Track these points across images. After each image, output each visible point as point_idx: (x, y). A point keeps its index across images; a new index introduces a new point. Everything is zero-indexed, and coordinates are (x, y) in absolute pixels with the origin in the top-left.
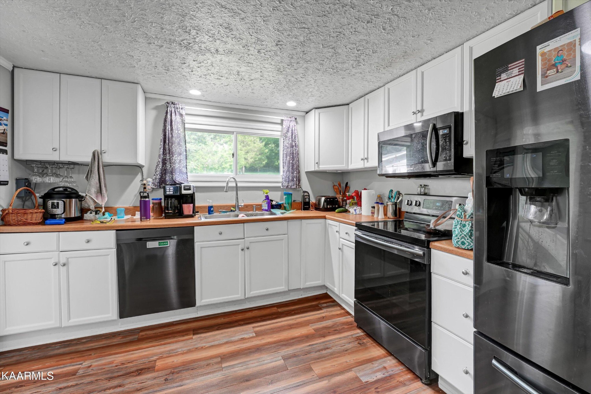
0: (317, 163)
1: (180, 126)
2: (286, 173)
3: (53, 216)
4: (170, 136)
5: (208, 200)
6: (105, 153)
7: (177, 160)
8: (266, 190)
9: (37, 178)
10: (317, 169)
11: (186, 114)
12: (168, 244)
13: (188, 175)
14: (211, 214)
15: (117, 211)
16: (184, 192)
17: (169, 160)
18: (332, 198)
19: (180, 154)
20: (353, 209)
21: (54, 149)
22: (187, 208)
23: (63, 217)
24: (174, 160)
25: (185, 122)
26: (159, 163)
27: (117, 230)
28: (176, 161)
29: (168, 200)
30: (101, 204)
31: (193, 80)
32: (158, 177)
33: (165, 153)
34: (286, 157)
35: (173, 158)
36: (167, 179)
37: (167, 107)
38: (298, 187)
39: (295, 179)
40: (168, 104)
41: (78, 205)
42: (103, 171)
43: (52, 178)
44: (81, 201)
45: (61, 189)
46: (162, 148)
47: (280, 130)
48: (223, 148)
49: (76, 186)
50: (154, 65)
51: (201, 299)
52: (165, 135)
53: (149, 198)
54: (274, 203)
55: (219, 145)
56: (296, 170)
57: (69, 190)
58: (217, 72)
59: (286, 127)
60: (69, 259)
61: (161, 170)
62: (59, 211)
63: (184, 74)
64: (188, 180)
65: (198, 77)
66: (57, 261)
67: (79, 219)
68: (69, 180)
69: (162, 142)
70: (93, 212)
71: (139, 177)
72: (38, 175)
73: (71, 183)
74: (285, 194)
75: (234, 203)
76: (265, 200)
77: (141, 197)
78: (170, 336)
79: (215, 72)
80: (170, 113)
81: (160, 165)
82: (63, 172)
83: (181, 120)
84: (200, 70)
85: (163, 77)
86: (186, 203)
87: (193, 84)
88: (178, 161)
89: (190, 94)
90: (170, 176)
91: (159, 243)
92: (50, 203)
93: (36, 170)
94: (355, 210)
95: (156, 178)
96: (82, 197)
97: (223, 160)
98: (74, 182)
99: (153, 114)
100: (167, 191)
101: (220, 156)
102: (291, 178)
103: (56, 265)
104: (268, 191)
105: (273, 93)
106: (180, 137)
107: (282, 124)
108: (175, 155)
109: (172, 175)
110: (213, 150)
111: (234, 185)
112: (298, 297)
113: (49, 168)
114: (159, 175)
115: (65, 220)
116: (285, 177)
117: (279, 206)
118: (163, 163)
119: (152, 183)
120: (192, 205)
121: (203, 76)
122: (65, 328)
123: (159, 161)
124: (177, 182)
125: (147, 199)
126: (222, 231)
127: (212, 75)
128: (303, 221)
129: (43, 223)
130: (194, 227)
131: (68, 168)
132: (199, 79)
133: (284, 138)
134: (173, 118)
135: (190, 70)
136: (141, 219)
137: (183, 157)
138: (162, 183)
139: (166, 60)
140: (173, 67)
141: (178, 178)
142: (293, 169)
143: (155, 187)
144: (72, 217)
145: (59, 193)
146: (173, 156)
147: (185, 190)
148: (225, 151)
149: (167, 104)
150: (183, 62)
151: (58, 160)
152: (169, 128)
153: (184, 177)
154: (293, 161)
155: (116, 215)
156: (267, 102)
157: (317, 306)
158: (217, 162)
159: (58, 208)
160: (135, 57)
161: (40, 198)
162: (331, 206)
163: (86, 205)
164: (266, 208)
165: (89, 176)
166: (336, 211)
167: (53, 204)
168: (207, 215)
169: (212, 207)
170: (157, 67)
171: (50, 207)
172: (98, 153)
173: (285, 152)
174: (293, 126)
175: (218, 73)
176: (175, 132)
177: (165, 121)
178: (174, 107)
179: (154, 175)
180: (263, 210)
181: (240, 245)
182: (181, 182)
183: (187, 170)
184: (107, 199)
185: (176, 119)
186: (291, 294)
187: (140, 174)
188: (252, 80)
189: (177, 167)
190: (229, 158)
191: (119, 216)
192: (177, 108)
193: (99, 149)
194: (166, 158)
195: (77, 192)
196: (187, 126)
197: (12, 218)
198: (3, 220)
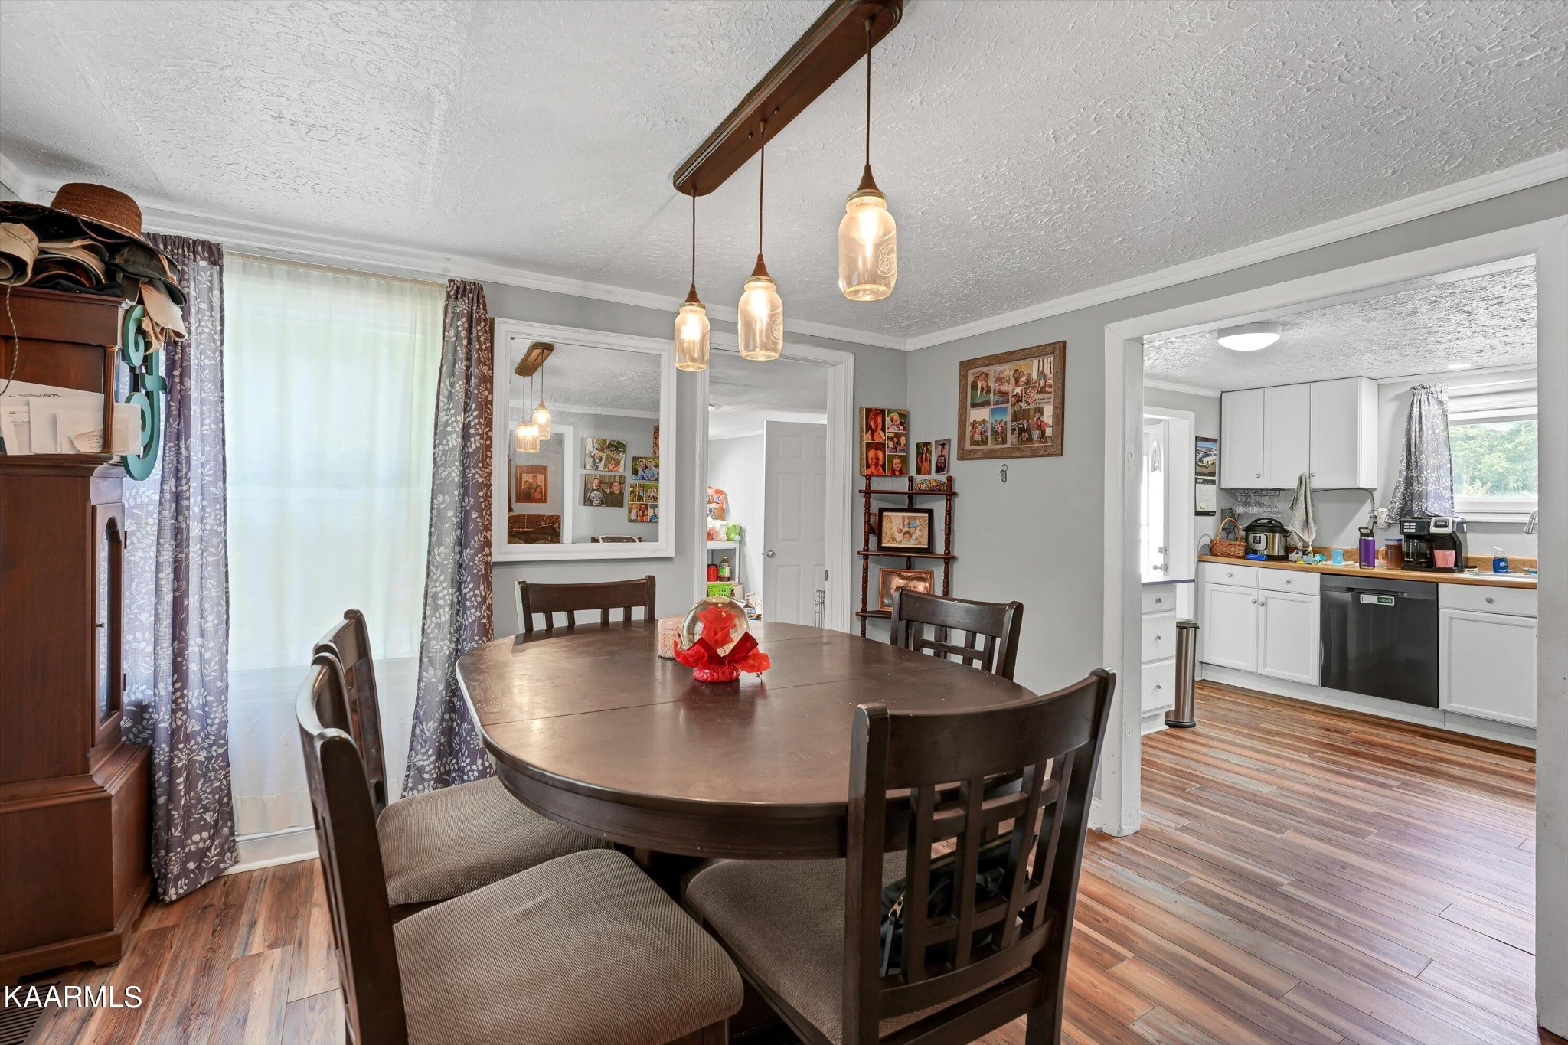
1: (1438, 420)
3: (1255, 552)
4: (1418, 440)
5: (1492, 547)
6: (1313, 476)
7: (1431, 478)
9: (1240, 509)
11: (1450, 398)
12: (1391, 602)
13: (1454, 501)
14: (1498, 570)
15: (1332, 552)
16: (1433, 530)
17: (1416, 478)
19: (1438, 468)
21: (1257, 476)
22: (1445, 557)
23: (1265, 553)
24: (1424, 479)
25: (1447, 413)
26: (1399, 484)
27: (1322, 574)
28: (1430, 480)
29: (1410, 541)
30: (1307, 541)
32: (1397, 506)
33: (1410, 468)
35: (1423, 475)
36: (1412, 508)
37: (1414, 395)
41: (1283, 541)
42: (1312, 499)
43: (1255, 508)
44: (1286, 536)
45: (1265, 521)
46: (1405, 460)
49: (1281, 518)
51: (1450, 701)
52: (1409, 440)
53: (1373, 536)
57: (1273, 522)
60: (1268, 598)
61: (1403, 494)
62: (1261, 546)
64: (1451, 511)
66: (1255, 598)
67: (1285, 559)
68: (1274, 510)
69: (1405, 450)
70: (1299, 552)
71: (1368, 506)
72: (1242, 505)
73: (1275, 514)
77: (1362, 534)
80: (1418, 403)
81: (1402, 488)
82: (1266, 500)
83: (1440, 411)
86: (1441, 548)
88: (1432, 480)
90: (1418, 503)
91: (1379, 598)
92: (1252, 536)
93: (1240, 499)
95: (1393, 508)
96: (1287, 531)
98: (1279, 513)
99: (1391, 408)
100: (1407, 527)
103: (1255, 602)
106: (1438, 440)
108: (1426, 470)
109: (1421, 501)
113: (1253, 497)
114: (1398, 503)
115: (1267, 557)
118: (1406, 483)
119: (1387, 515)
120: (1453, 553)
122: (1260, 675)
123: (1399, 482)
124: (1428, 514)
125: (1370, 538)
126: (1495, 596)
129: (1244, 557)
130: (1437, 583)
131: (1272, 495)
134: (1423, 410)
136: (1361, 564)
137: (1443, 472)
138: (1405, 514)
141: (1433, 507)
143: (1391, 520)
144: (1275, 554)
145: (1262, 525)
146: (1421, 473)
147: (1436, 526)
149: (1414, 390)
151: (1262, 487)
152: (1415, 428)
153: (1444, 506)
155: (1330, 558)
159: (1260, 543)
161: (1242, 530)
163: (1293, 543)
165: (1294, 505)
167: (1255, 537)
168: (1489, 571)
169: (1502, 560)
171: (1253, 541)
172: (1305, 476)
176: (1427, 433)
177: (1410, 416)
178: (1426, 392)
179: (1392, 503)
183: (1452, 494)
184: (1315, 535)
185: (1430, 411)
187: (1369, 501)
189: (1431, 489)
191: (1335, 559)
192: (1432, 393)
193: (1306, 472)
194: (1411, 476)
195: (1282, 526)
196: (1451, 417)
197: (1218, 548)
198: (1211, 550)
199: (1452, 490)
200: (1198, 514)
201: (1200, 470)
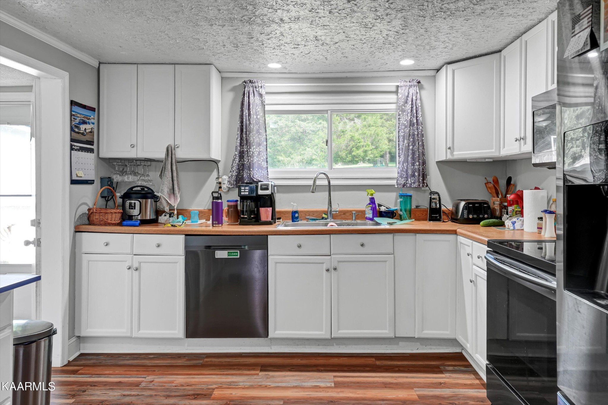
0: (449, 148)
1: (259, 109)
2: (403, 165)
3: (131, 217)
4: (248, 122)
5: (292, 203)
6: (178, 147)
7: (255, 152)
8: (371, 190)
9: (117, 177)
10: (449, 157)
11: (267, 93)
12: (237, 256)
13: (269, 170)
14: (295, 221)
15: (191, 213)
16: (260, 192)
17: (246, 153)
18: (477, 203)
19: (259, 145)
20: (510, 222)
21: (132, 146)
22: (265, 213)
23: (139, 219)
24: (251, 153)
25: (265, 104)
26: (236, 157)
27: (186, 235)
28: (255, 154)
29: (244, 202)
30: (173, 205)
31: (267, 53)
32: (234, 174)
33: (242, 144)
34: (404, 142)
35: (251, 150)
36: (244, 176)
37: (245, 88)
38: (421, 185)
39: (416, 174)
40: (246, 83)
41: (154, 206)
42: (177, 168)
43: (130, 176)
44: (156, 202)
45: (139, 189)
46: (239, 138)
47: (395, 101)
48: (354, 125)
49: (152, 185)
50: (221, 44)
51: (275, 330)
52: (242, 122)
53: (221, 199)
54: (383, 209)
55: (347, 121)
56: (419, 159)
57: (146, 189)
58: (291, 41)
59: (402, 96)
60: (141, 263)
61: (238, 165)
62: (135, 212)
63: (255, 48)
64: (268, 178)
65: (272, 49)
66: (130, 264)
67: (154, 222)
68: (147, 178)
69: (239, 130)
70: (167, 215)
71: (215, 174)
72: (118, 174)
73: (147, 182)
74: (401, 196)
75: (325, 208)
76: (370, 204)
77: (214, 198)
78: (236, 367)
79: (288, 41)
80: (248, 94)
81: (237, 160)
82: (141, 170)
83: (261, 102)
84: (271, 41)
85: (235, 54)
86: (264, 206)
87: (269, 57)
88: (256, 154)
89: (269, 68)
90: (248, 172)
91: (229, 252)
92: (128, 202)
93: (117, 168)
94: (514, 223)
95: (232, 176)
96: (157, 197)
97: (354, 144)
98: (150, 181)
99: (230, 96)
100: (242, 191)
101: (349, 137)
102: (410, 172)
103: (129, 268)
104: (374, 192)
105: (372, 53)
106: (259, 123)
107: (396, 92)
108: (253, 146)
109: (250, 170)
110: (340, 129)
111: (326, 183)
112: (412, 350)
113: (128, 166)
114: (235, 172)
115: (141, 222)
116: (401, 171)
117: (390, 214)
118: (240, 156)
119: (228, 181)
120: (270, 209)
121: (276, 48)
122: (136, 338)
123: (235, 155)
124: (255, 180)
125: (220, 201)
126: (301, 243)
127: (285, 44)
128: (419, 236)
129: (120, 224)
130: (267, 236)
131: (145, 165)
132: (273, 51)
133: (400, 113)
134: (251, 100)
135: (261, 44)
136: (213, 224)
137: (262, 148)
138: (239, 181)
139: (232, 38)
140: (241, 43)
141: (257, 175)
142: (413, 158)
143: (231, 186)
144: (147, 219)
145: (137, 193)
146: (250, 148)
147: (262, 189)
148: (357, 130)
149: (244, 83)
150: (250, 37)
151: (136, 157)
152: (246, 113)
153: (263, 174)
154: (413, 146)
155: (189, 220)
156: (369, 65)
157: (438, 367)
158: (344, 147)
159: (135, 209)
160: (201, 40)
161: (120, 198)
162: (475, 216)
163: (162, 207)
164: (371, 216)
165: (163, 174)
166: (482, 223)
167: (130, 204)
168: (290, 222)
169: (296, 212)
170: (225, 46)
171: (128, 208)
172: (171, 148)
173: (402, 134)
174: (414, 94)
175: (293, 42)
176: (253, 118)
177: (242, 104)
178: (252, 86)
179: (231, 172)
180: (367, 218)
181: (324, 264)
182: (260, 179)
183: (267, 165)
184: (179, 200)
185: (255, 100)
186: (401, 344)
187: (216, 170)
188: (337, 43)
189: (256, 161)
190: (362, 140)
191: (193, 220)
192: (256, 87)
193: (172, 144)
194: (243, 151)
195: (153, 192)
196: (267, 108)
197: (95, 218)
198: (88, 219)
199: (267, 162)
200: (73, 182)
201: (76, 136)
